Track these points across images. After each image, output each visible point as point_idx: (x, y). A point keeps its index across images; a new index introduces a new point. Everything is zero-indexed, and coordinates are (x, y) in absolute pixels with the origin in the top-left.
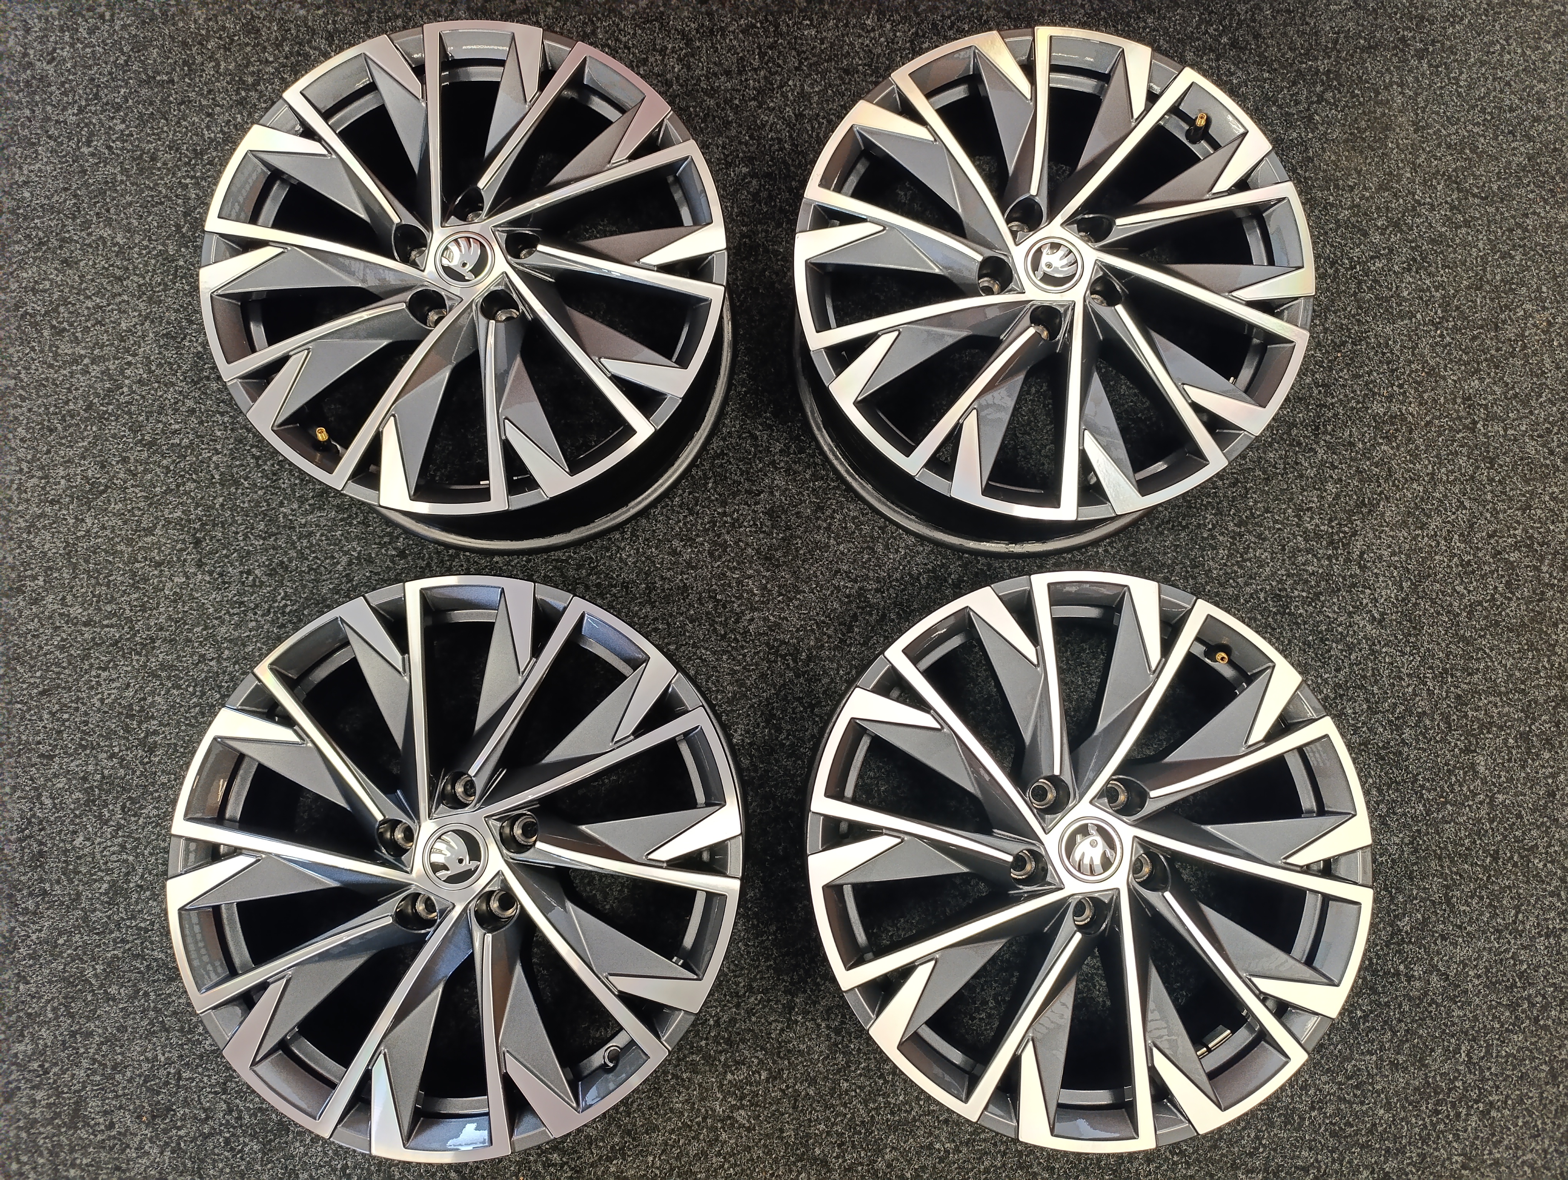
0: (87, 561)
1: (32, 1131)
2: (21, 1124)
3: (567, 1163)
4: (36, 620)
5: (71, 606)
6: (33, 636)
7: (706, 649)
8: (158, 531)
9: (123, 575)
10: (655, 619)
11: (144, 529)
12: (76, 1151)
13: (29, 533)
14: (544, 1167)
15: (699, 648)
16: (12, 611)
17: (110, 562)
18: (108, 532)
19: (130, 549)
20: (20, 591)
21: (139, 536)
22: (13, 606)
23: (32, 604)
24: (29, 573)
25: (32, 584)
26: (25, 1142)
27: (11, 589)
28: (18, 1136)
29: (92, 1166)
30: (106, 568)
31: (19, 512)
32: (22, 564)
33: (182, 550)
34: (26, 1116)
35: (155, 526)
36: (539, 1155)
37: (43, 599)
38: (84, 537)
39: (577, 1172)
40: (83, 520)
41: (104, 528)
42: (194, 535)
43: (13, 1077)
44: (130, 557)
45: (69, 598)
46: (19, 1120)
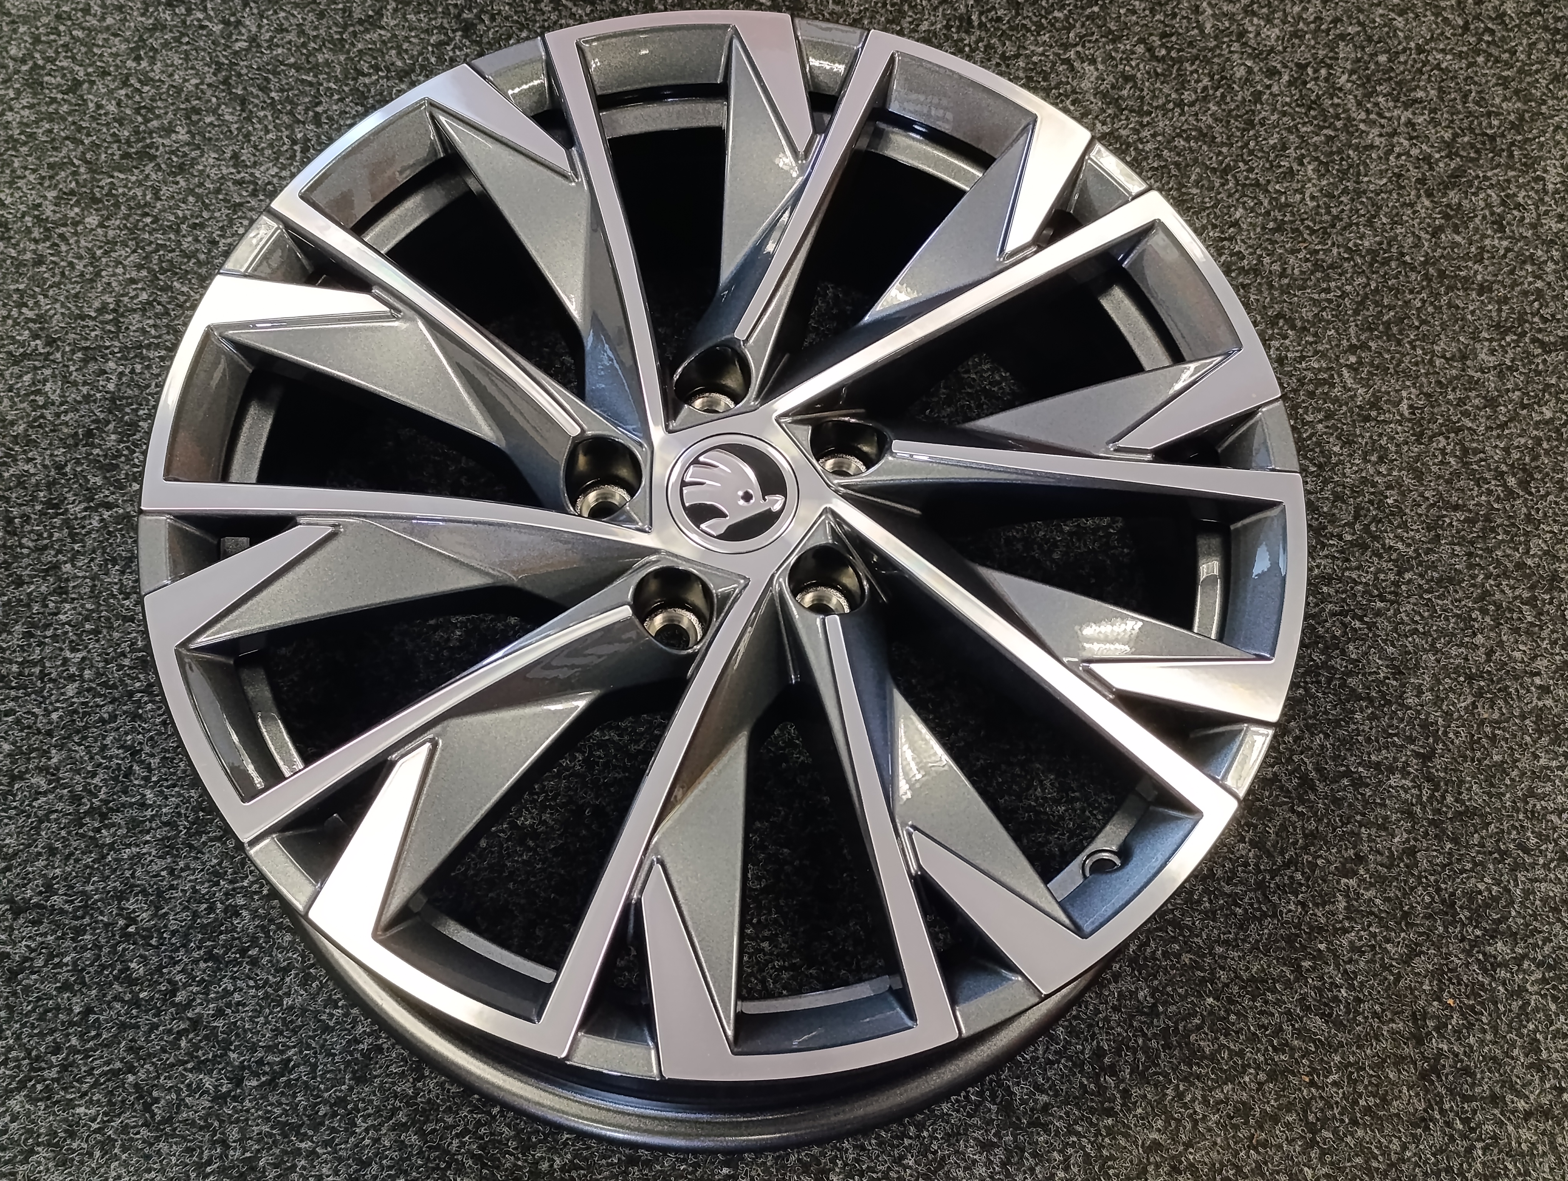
0: (265, 89)
1: (429, 1127)
2: (402, 1116)
3: (1524, 956)
4: (191, 199)
5: (255, 164)
6: (194, 226)
7: (1443, 51)
8: (388, 20)
9: (341, 100)
10: (1336, 21)
11: (361, 22)
12: (534, 1147)
13: (138, 59)
14: (1485, 971)
15: (1429, 52)
16: (139, 192)
17: (311, 84)
18: (292, 36)
19: (342, 58)
20: (145, 155)
21: (354, 34)
22: (139, 183)
23: (175, 174)
24: (155, 123)
25: (167, 142)
26: (420, 1153)
27: (126, 156)
28: (401, 1146)
29: (578, 1168)
30: (303, 93)
31: (108, 28)
32: (137, 111)
33: (440, 44)
34: (409, 1101)
35: (380, 14)
36: (1469, 953)
37: (194, 162)
38: (248, 50)
39: (1550, 968)
40: (239, 23)
41: (281, 30)
42: (458, 17)
43: (360, 1029)
44: (346, 72)
45: (246, 155)
46: (394, 1111)
